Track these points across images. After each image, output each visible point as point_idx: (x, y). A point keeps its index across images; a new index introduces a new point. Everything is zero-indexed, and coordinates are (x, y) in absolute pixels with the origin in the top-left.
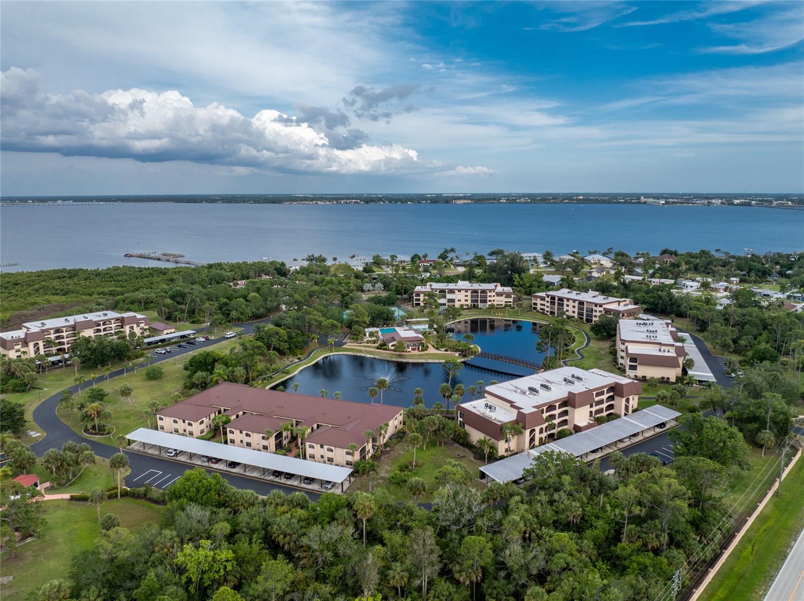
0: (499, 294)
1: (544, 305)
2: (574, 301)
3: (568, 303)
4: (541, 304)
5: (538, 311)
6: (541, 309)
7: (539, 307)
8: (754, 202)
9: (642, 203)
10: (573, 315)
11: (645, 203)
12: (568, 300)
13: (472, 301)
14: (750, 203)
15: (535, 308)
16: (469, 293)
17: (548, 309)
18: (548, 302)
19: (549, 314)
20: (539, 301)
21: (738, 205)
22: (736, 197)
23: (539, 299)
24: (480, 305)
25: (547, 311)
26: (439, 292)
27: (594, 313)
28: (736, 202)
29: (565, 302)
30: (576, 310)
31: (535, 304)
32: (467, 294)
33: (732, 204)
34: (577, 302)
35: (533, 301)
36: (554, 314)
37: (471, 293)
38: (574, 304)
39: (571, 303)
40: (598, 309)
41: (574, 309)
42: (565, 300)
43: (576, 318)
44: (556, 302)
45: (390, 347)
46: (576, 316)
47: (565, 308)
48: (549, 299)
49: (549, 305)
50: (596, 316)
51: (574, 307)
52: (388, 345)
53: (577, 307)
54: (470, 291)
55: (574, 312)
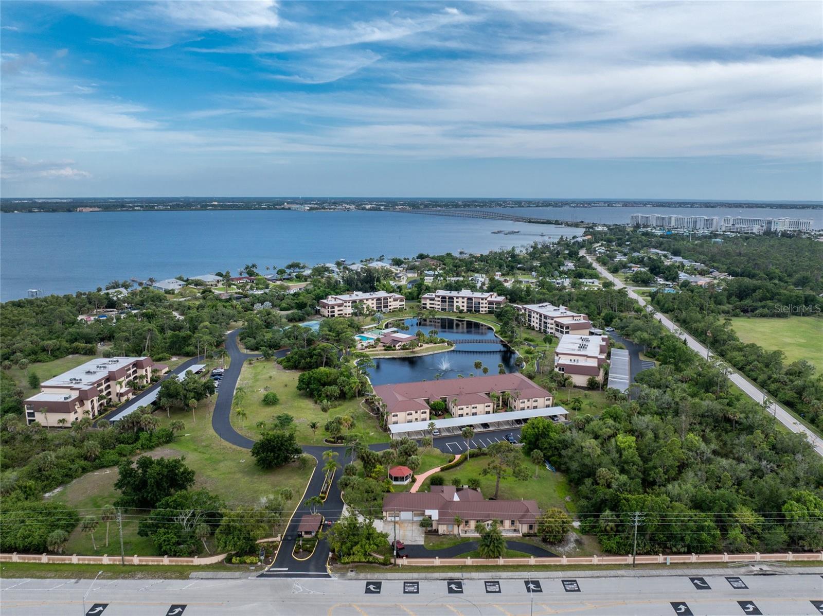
0: (395, 300)
1: (433, 304)
2: (463, 298)
3: (457, 300)
4: (430, 304)
5: (428, 309)
6: (430, 307)
7: (428, 306)
8: (382, 207)
9: (287, 209)
10: (463, 308)
11: (289, 209)
12: (457, 298)
13: (377, 308)
14: (379, 208)
15: (425, 308)
16: (375, 301)
17: (440, 307)
18: (439, 301)
19: (440, 310)
20: (428, 302)
21: (370, 210)
23: (428, 300)
24: (384, 310)
25: (439, 309)
26: (352, 303)
27: (481, 305)
28: (368, 207)
29: (455, 300)
30: (465, 304)
31: (426, 304)
32: (373, 302)
33: (364, 209)
34: (466, 299)
35: (423, 302)
36: (446, 310)
37: (377, 300)
38: (463, 300)
39: (460, 300)
40: (484, 301)
41: (463, 304)
42: (455, 298)
43: (465, 310)
44: (447, 300)
45: (397, 348)
46: (465, 309)
47: (455, 304)
48: (440, 299)
49: (440, 303)
50: (482, 307)
51: (463, 302)
52: (395, 346)
53: (466, 303)
54: (375, 300)
55: (463, 306)
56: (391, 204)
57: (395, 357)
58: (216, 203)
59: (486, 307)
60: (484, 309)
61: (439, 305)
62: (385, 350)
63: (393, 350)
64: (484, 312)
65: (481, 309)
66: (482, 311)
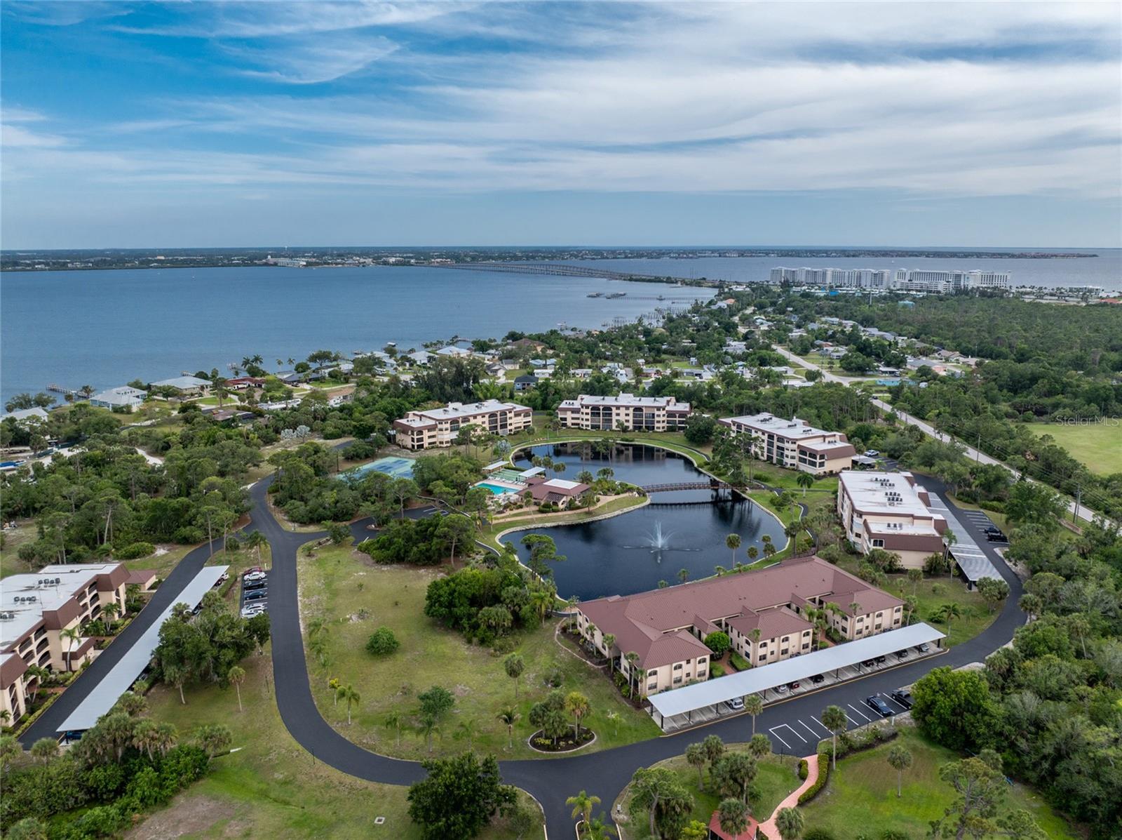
0: (517, 415)
1: (578, 419)
2: (627, 408)
3: (618, 411)
4: (573, 418)
5: (570, 428)
6: (573, 424)
7: (569, 422)
8: (412, 261)
9: (271, 265)
10: (627, 424)
11: (276, 264)
12: (618, 408)
13: (490, 429)
14: (409, 262)
15: (565, 425)
16: (486, 419)
17: (589, 423)
18: (587, 414)
19: (589, 428)
20: (569, 415)
21: (395, 264)
22: (392, 251)
23: (569, 413)
24: (500, 431)
25: (587, 426)
26: (451, 423)
27: (656, 419)
28: (392, 260)
29: (614, 411)
30: (631, 418)
31: (565, 419)
32: (483, 419)
33: (386, 263)
34: (631, 409)
35: (560, 416)
36: (599, 428)
37: (489, 417)
38: (627, 412)
39: (623, 411)
40: (661, 412)
41: (627, 418)
42: (614, 409)
43: (631, 428)
44: (601, 412)
45: (561, 506)
46: (631, 425)
47: (614, 418)
48: (589, 411)
49: (589, 417)
50: (658, 422)
51: (627, 415)
52: (556, 504)
53: (631, 415)
54: (487, 416)
55: (627, 421)
56: (422, 256)
57: (561, 523)
58: (163, 258)
59: (663, 422)
60: (661, 425)
61: (587, 420)
62: (541, 511)
63: (554, 511)
64: (661, 430)
65: (656, 425)
66: (658, 428)
